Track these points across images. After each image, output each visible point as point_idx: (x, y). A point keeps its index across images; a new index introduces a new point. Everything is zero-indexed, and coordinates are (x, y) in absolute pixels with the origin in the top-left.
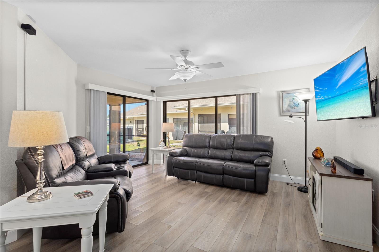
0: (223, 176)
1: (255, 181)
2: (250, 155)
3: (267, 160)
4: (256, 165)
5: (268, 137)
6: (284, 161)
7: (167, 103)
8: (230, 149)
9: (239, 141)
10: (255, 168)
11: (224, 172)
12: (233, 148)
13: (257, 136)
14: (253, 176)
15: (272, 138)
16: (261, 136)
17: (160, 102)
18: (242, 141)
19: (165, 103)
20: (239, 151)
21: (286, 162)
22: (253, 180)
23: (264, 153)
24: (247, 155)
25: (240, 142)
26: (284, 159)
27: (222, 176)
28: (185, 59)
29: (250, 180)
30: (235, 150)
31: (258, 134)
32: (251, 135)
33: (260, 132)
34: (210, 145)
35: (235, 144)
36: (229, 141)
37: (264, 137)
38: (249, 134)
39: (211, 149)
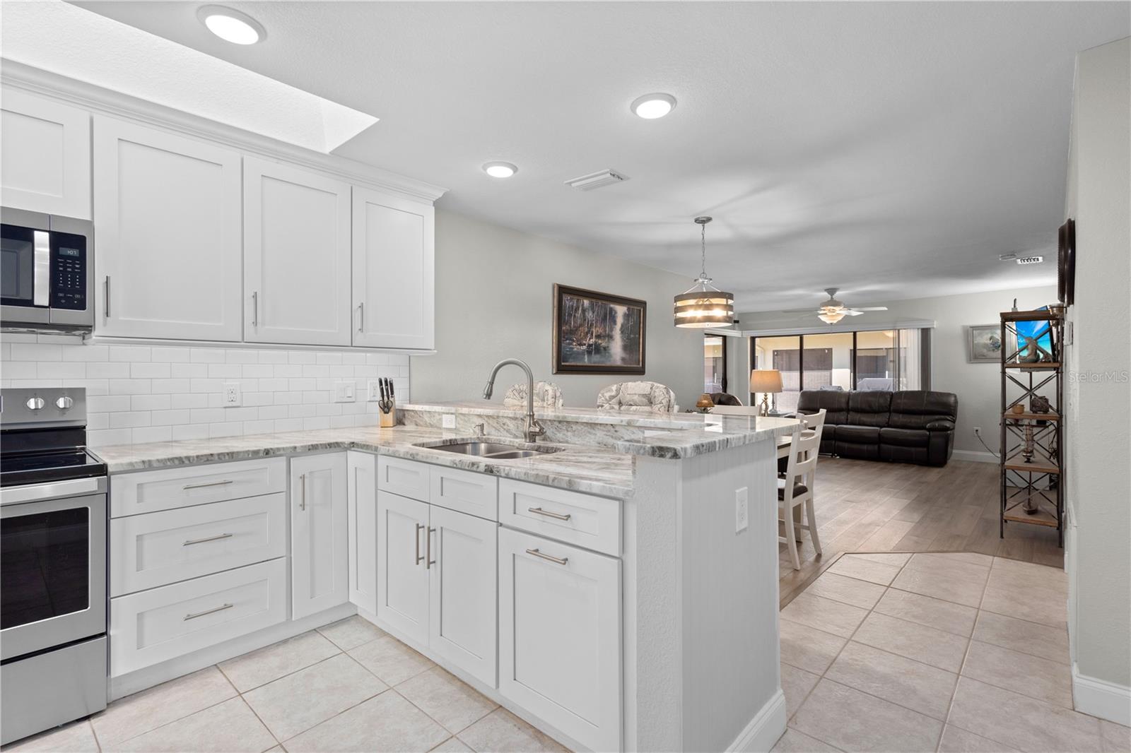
0: (879, 447)
1: (928, 450)
2: (919, 421)
3: (948, 424)
4: (929, 430)
5: (949, 395)
6: (977, 431)
7: (757, 339)
8: (885, 412)
9: (899, 401)
10: (928, 433)
11: (880, 439)
12: (889, 411)
13: (930, 393)
14: (925, 443)
15: (955, 396)
16: (937, 393)
17: (746, 339)
18: (905, 401)
19: (753, 339)
20: (901, 415)
21: (979, 432)
22: (925, 449)
23: (942, 417)
24: (913, 420)
25: (902, 403)
26: (976, 428)
27: (876, 447)
28: (832, 298)
29: (921, 449)
30: (893, 414)
31: (932, 390)
32: (919, 391)
33: (935, 387)
34: (850, 407)
35: (892, 405)
36: (882, 401)
37: (942, 394)
38: (916, 389)
39: (851, 413)
